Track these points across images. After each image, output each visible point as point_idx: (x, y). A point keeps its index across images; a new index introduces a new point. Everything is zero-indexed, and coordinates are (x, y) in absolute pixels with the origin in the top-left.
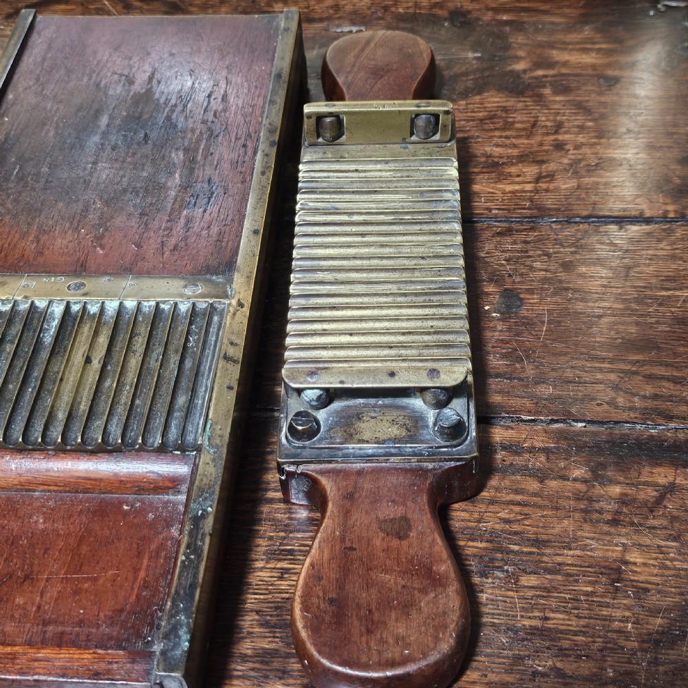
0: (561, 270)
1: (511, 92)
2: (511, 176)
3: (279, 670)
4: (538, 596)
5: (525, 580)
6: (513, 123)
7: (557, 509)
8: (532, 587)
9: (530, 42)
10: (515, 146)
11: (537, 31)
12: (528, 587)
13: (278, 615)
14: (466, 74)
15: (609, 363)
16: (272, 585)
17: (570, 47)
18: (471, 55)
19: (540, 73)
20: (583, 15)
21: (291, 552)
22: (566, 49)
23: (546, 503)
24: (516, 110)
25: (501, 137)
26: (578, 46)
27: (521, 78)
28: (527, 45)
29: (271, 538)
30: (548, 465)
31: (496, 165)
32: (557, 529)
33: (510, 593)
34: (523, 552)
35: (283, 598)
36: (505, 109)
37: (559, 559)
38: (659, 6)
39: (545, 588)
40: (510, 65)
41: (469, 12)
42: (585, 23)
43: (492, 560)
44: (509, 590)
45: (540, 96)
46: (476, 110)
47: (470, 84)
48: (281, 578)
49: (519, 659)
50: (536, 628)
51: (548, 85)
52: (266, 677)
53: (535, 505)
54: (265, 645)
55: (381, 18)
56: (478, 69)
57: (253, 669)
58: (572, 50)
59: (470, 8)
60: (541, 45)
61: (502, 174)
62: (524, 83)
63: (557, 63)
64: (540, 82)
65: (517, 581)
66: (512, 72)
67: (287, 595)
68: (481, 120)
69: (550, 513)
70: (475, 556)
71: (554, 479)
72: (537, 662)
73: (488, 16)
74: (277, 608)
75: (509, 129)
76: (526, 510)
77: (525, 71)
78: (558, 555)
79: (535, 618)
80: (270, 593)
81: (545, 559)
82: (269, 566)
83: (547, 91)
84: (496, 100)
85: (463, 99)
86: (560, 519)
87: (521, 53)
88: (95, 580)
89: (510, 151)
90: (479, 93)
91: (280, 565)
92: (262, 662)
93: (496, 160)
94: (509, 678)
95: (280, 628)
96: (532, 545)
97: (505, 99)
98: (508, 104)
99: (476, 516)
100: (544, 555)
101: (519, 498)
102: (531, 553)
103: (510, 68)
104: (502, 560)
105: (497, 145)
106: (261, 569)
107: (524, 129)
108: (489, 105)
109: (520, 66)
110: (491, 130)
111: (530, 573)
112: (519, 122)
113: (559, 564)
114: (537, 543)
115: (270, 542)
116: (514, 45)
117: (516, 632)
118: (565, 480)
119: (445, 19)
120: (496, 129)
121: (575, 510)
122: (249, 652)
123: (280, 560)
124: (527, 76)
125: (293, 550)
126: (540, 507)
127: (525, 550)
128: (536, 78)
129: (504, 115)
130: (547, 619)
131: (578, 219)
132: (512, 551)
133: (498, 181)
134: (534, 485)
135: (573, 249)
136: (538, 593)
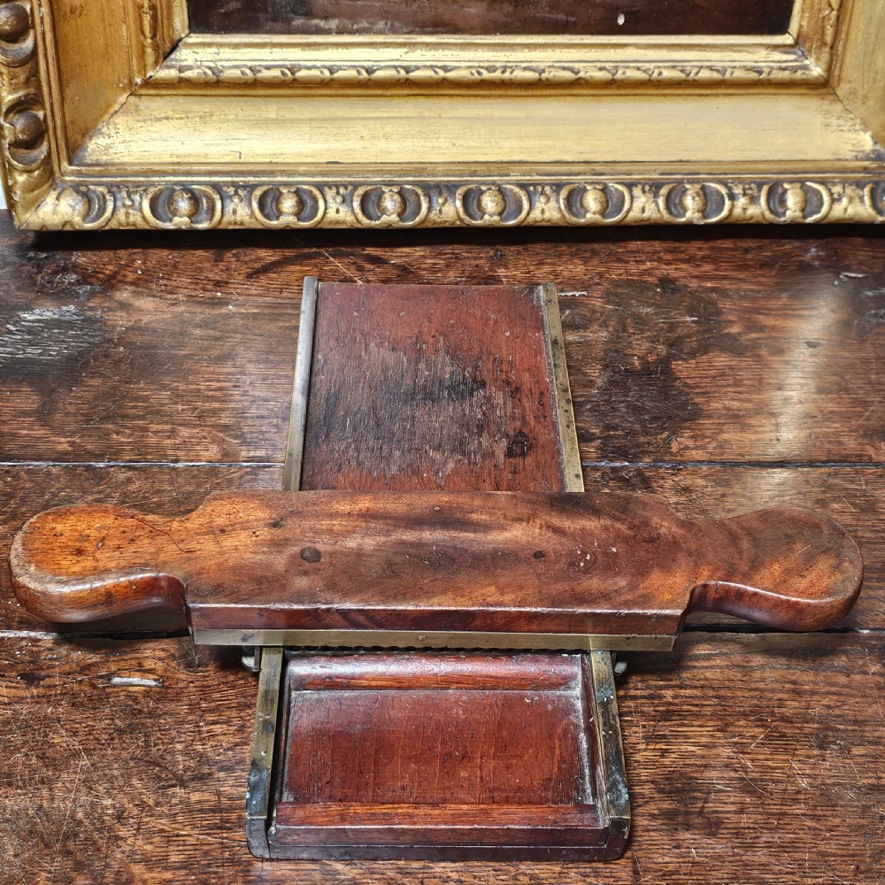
0: (816, 506)
1: (732, 352)
2: (753, 426)
3: (684, 824)
4: (869, 762)
5: (856, 751)
6: (741, 380)
7: (865, 696)
8: (863, 756)
9: (737, 308)
10: (750, 401)
11: (741, 298)
12: (857, 755)
13: (669, 784)
14: (689, 336)
15: (878, 582)
16: (657, 762)
17: (773, 312)
18: (688, 319)
19: (753, 335)
20: (777, 284)
21: (664, 736)
22: (771, 314)
23: (856, 692)
24: (741, 369)
25: (735, 392)
26: (780, 312)
27: (739, 340)
28: (735, 310)
29: (644, 726)
30: (850, 664)
31: (737, 416)
32: (870, 711)
33: (846, 761)
34: (847, 730)
35: (669, 771)
36: (731, 368)
37: (877, 734)
38: (841, 277)
39: (873, 756)
40: (726, 328)
41: (676, 279)
42: (782, 291)
43: (826, 737)
44: (844, 758)
45: (758, 356)
46: (706, 368)
47: (695, 345)
48: (662, 756)
49: (866, 808)
50: (874, 785)
51: (763, 346)
52: (676, 830)
53: (847, 695)
54: (665, 806)
55: (599, 284)
56: (698, 332)
57: (664, 824)
58: (776, 315)
59: (676, 275)
60: (748, 311)
61: (745, 424)
62: (741, 344)
63: (766, 326)
64: (756, 345)
65: (849, 751)
66: (728, 334)
67: (672, 769)
68: (714, 377)
69: (861, 700)
70: (811, 734)
71: (857, 674)
72: (881, 809)
73: (694, 284)
74: (667, 779)
75: (739, 386)
76: (842, 698)
77: (740, 334)
78: (876, 731)
79: (871, 777)
80: (658, 768)
81: (868, 735)
82: (649, 747)
83: (764, 352)
84: (721, 359)
85: (693, 358)
86: (870, 705)
87: (732, 318)
88: (521, 757)
89: (746, 405)
90: (705, 353)
91: (658, 746)
92: (669, 819)
93: (736, 412)
94: (864, 822)
95: (674, 793)
96: (854, 725)
97: (729, 359)
98: (733, 363)
99: (804, 704)
100: (863, 731)
101: (834, 689)
102: (855, 730)
103: (726, 331)
104: (834, 736)
105: (733, 400)
106: (645, 750)
107: (752, 386)
108: (717, 364)
109: (734, 330)
110: (724, 386)
111: (858, 745)
112: (747, 379)
113: (878, 738)
114: (856, 722)
115: (644, 730)
116: (724, 310)
117: (859, 788)
118: (865, 674)
119: (657, 286)
120: (729, 385)
121: (879, 697)
122: (656, 812)
123: (658, 743)
124: (743, 339)
125: (666, 735)
126: (852, 696)
127: (849, 728)
128: (752, 340)
129: (732, 373)
130: (880, 778)
131: (818, 464)
132: (839, 729)
133: (743, 431)
134: (843, 680)
135: (822, 489)
136: (868, 759)
